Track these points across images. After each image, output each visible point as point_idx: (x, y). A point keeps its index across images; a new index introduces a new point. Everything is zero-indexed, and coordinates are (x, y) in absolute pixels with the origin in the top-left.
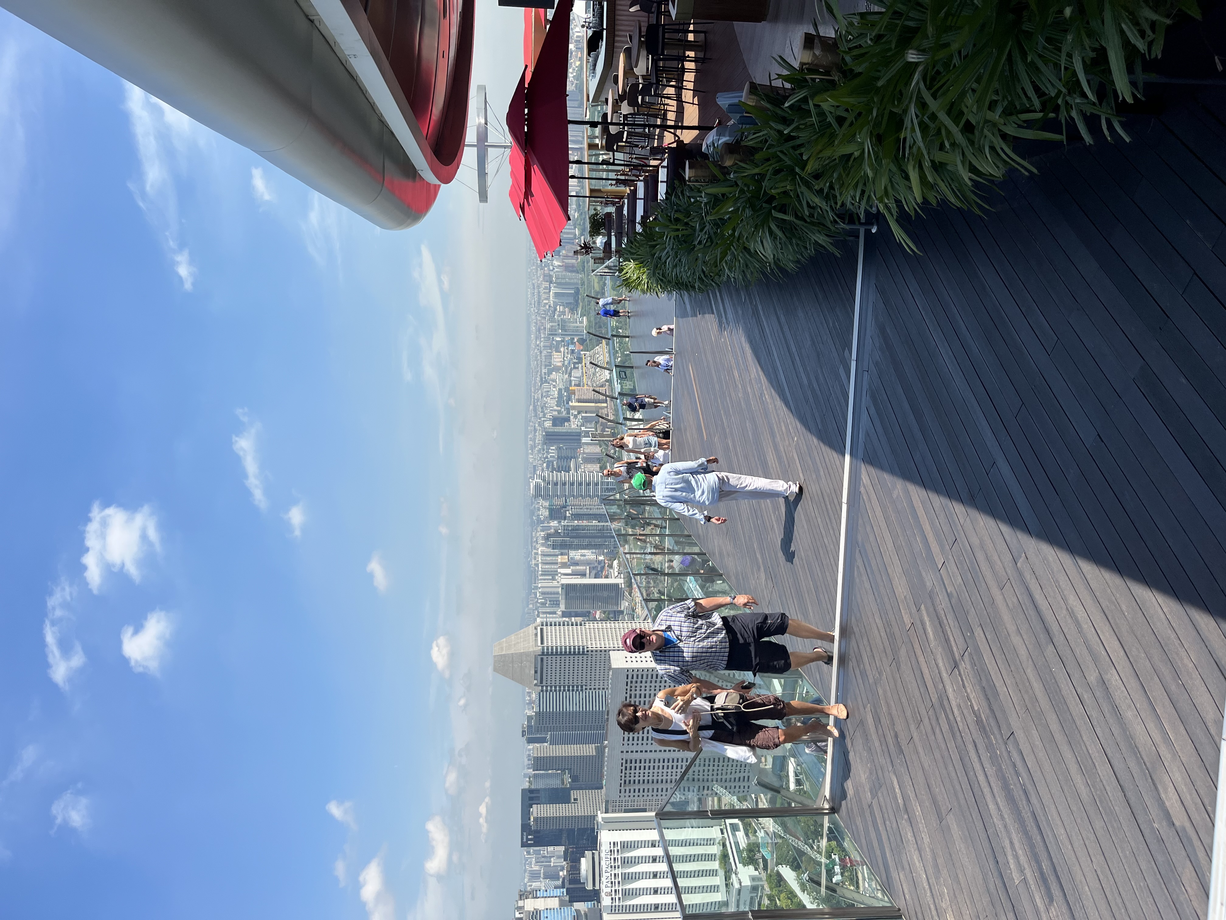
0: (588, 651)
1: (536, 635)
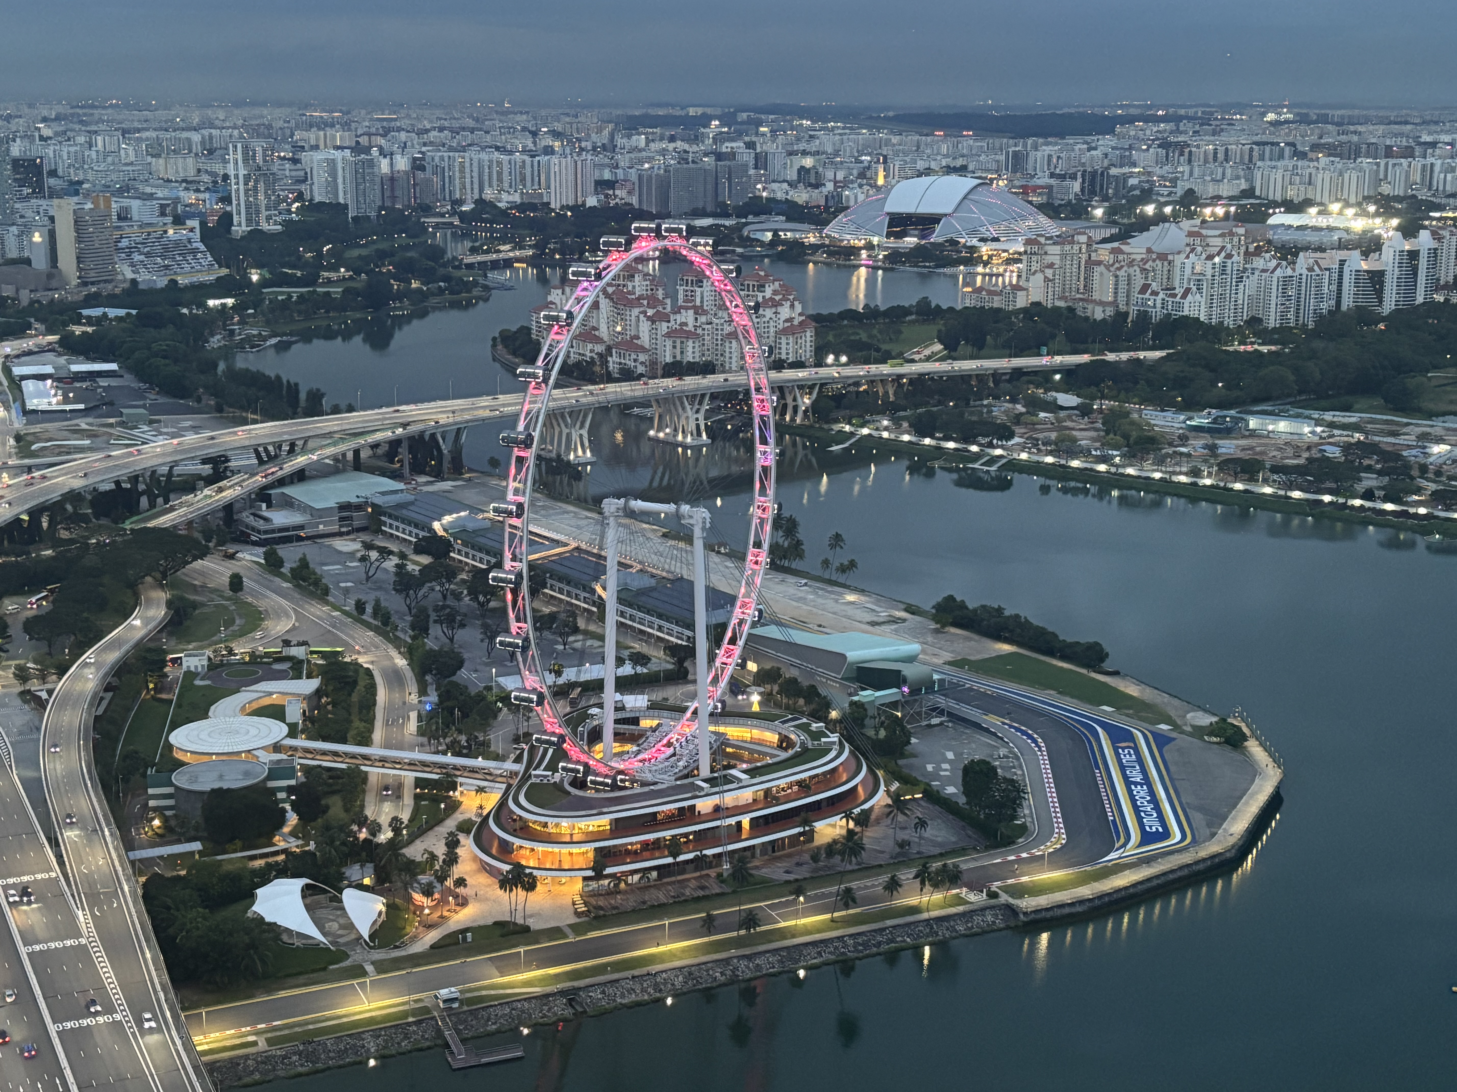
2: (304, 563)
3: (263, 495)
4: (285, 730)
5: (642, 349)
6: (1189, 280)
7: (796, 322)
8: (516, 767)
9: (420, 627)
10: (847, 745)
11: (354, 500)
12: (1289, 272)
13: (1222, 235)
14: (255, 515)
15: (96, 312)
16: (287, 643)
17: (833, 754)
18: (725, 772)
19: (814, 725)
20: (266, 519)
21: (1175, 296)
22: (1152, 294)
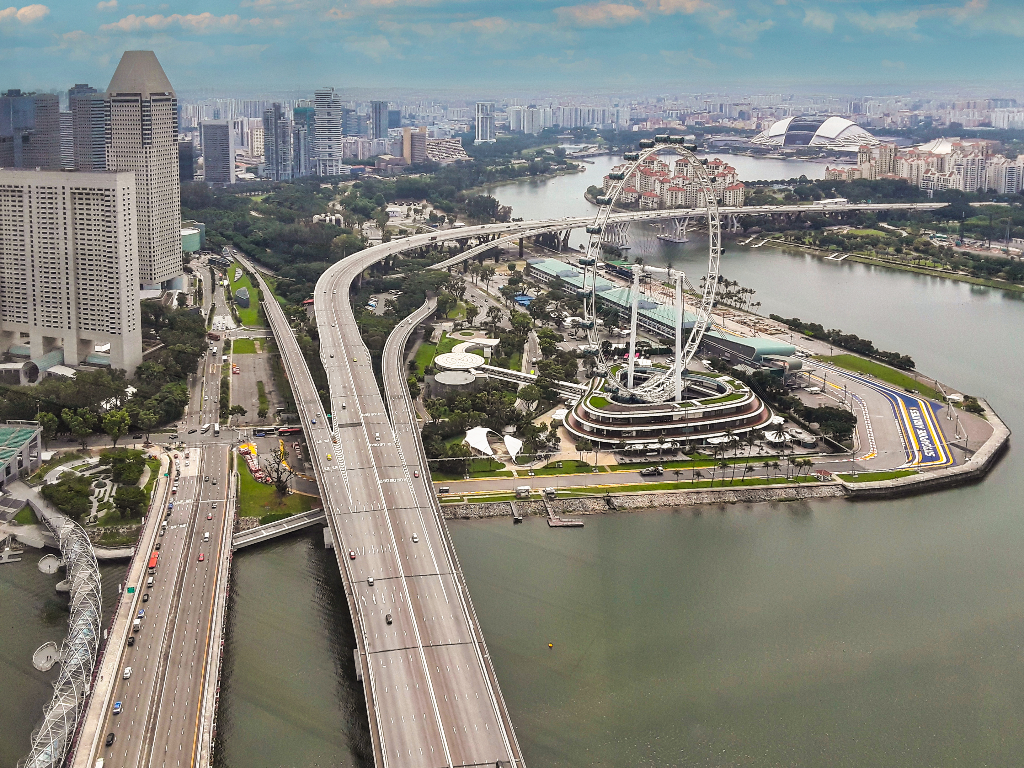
0: (146, 148)
4: (483, 361)
5: (657, 196)
6: (953, 168)
7: (734, 184)
8: (586, 388)
10: (754, 394)
12: (1012, 165)
13: (973, 146)
17: (746, 397)
18: (688, 401)
19: (737, 382)
21: (945, 175)
22: (932, 174)
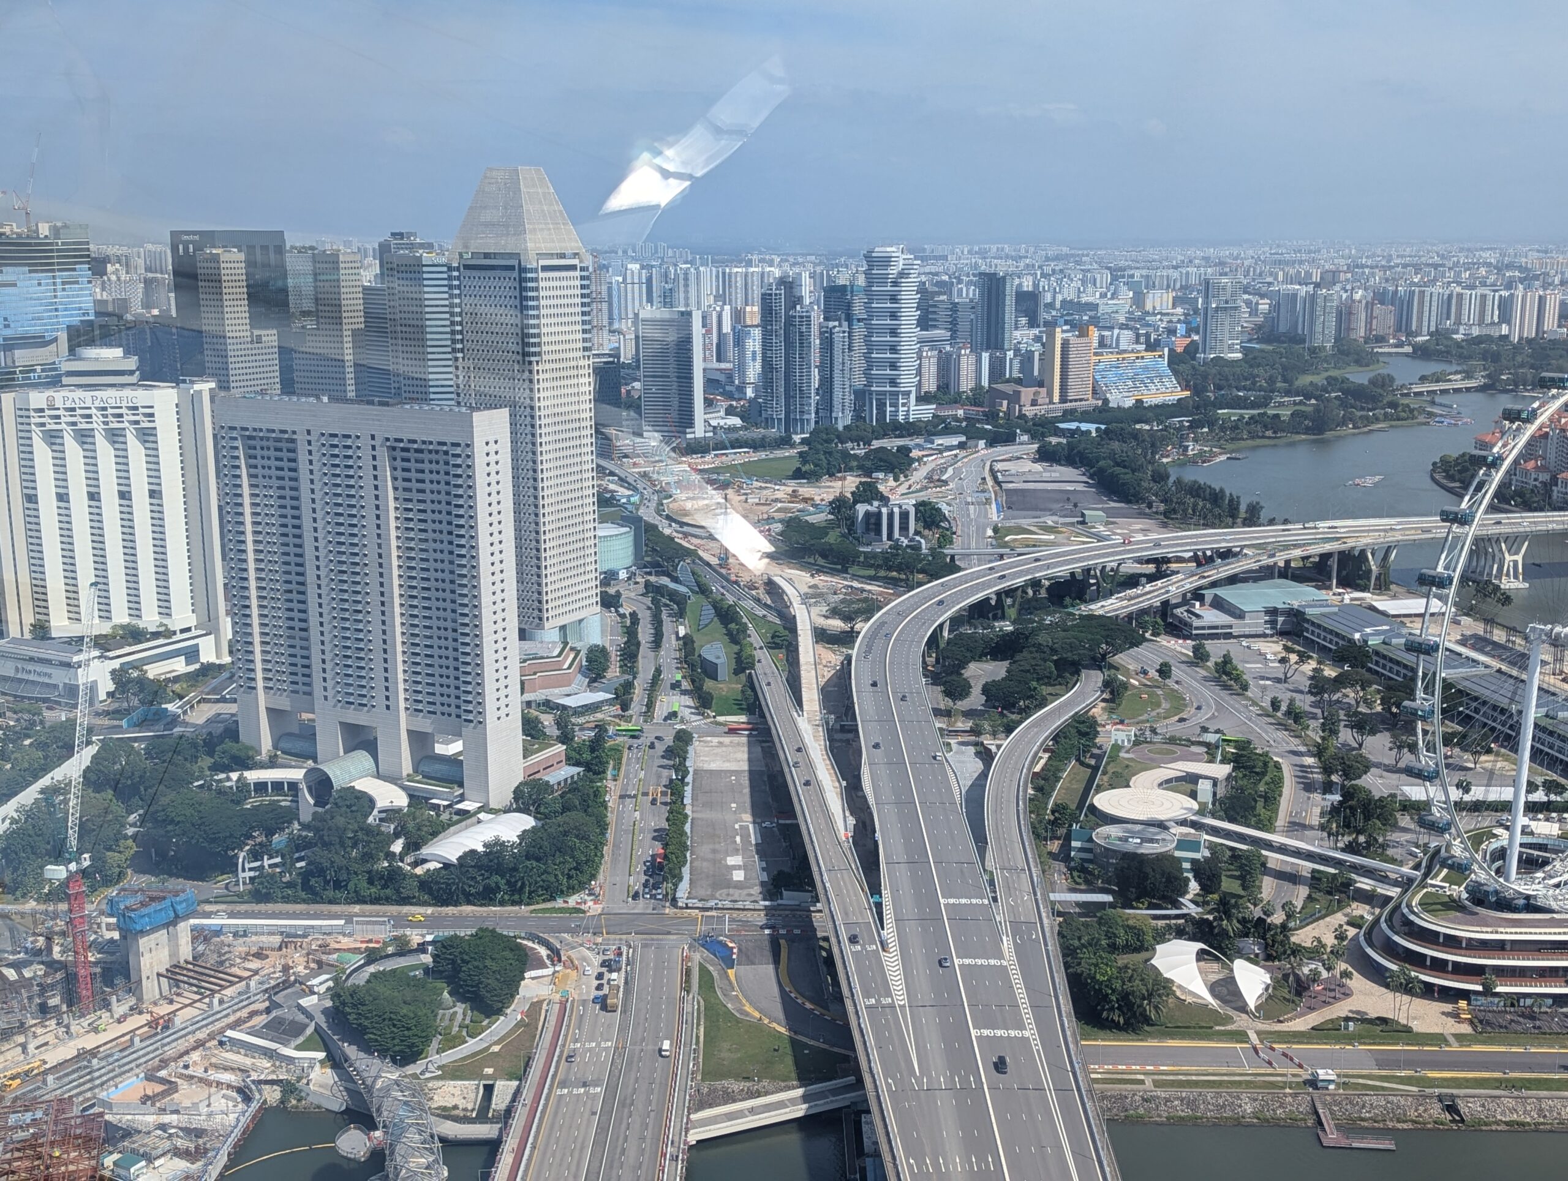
0: (530, 363)
1: (562, 256)
2: (1227, 660)
3: (1197, 595)
4: (1196, 806)
9: (1330, 728)
11: (1280, 606)
14: (1188, 611)
15: (1073, 426)
16: (1205, 730)
20: (1198, 616)
